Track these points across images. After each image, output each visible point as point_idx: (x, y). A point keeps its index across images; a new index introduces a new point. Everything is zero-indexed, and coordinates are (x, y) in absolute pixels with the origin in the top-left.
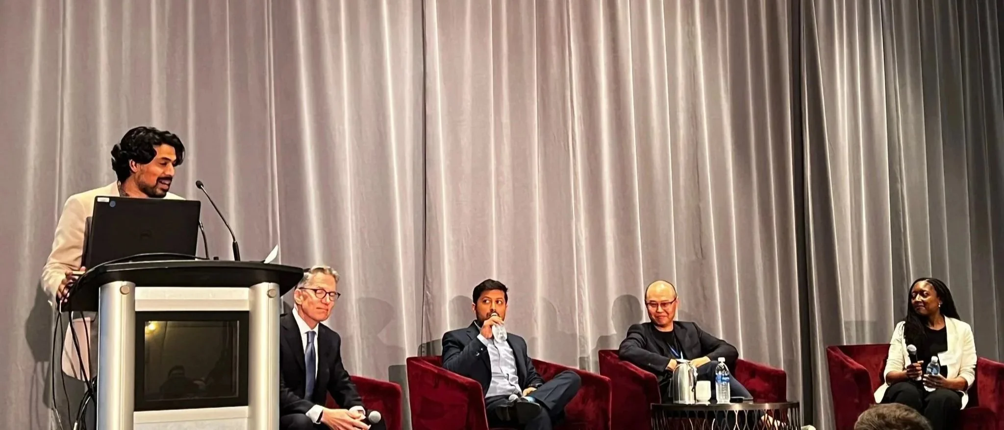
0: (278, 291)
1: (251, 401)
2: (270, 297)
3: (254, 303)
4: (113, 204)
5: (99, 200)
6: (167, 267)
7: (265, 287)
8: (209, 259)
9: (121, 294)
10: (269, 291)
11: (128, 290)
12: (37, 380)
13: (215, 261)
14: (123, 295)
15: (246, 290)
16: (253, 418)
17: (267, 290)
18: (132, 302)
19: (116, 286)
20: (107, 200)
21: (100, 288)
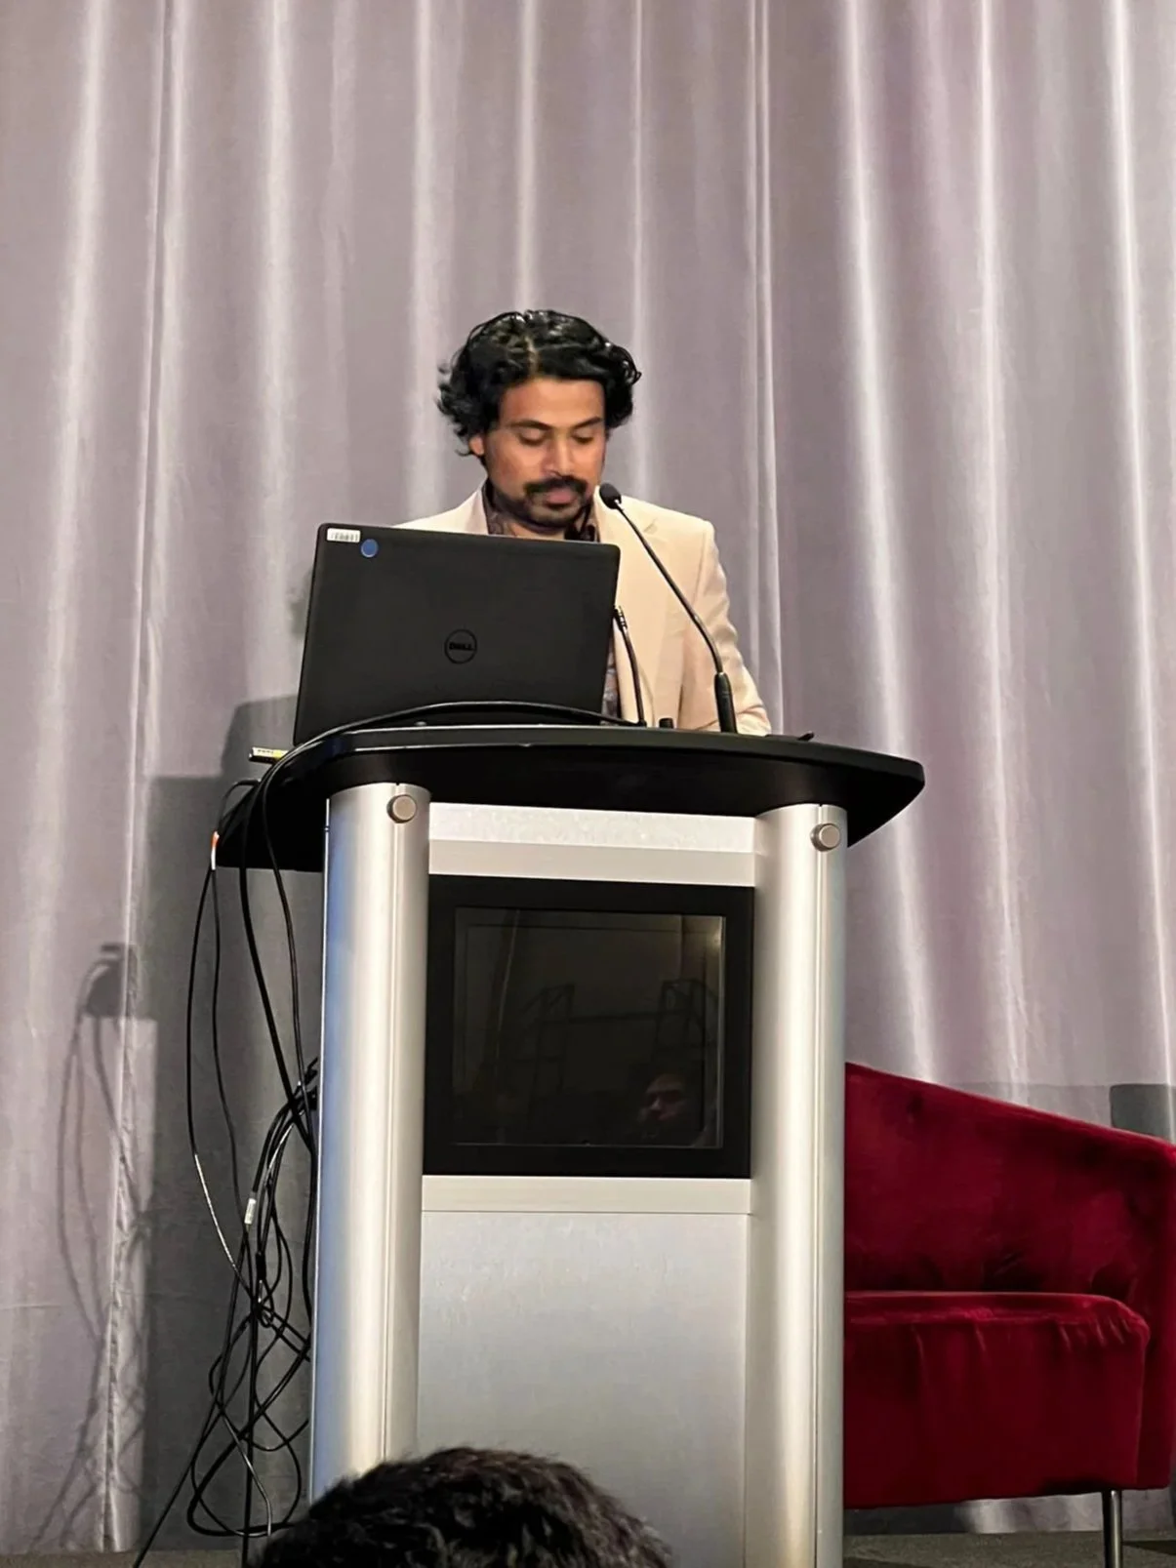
0: (841, 833)
1: (758, 1162)
2: (818, 845)
3: (771, 865)
4: (369, 551)
5: (333, 535)
6: (527, 745)
7: (803, 819)
8: (645, 724)
9: (390, 820)
10: (816, 831)
11: (409, 810)
12: (81, 1073)
13: (663, 730)
14: (397, 825)
15: (746, 825)
16: (765, 1216)
17: (813, 826)
18: (419, 848)
19: (376, 798)
20: (354, 536)
21: (328, 801)
